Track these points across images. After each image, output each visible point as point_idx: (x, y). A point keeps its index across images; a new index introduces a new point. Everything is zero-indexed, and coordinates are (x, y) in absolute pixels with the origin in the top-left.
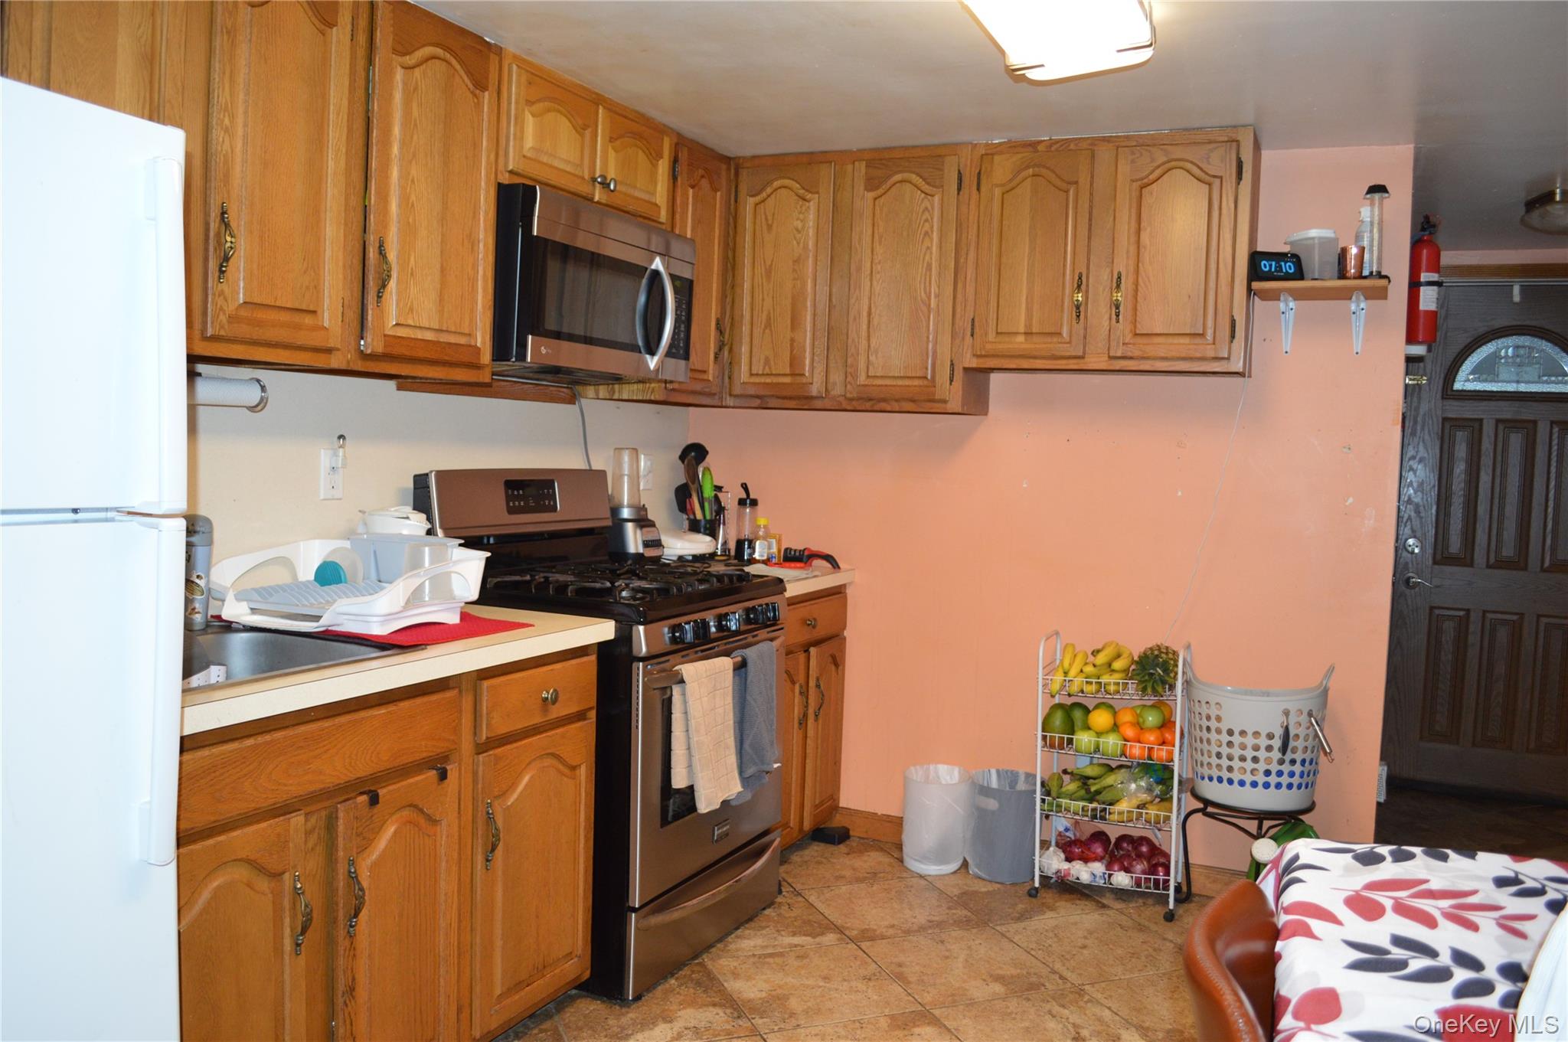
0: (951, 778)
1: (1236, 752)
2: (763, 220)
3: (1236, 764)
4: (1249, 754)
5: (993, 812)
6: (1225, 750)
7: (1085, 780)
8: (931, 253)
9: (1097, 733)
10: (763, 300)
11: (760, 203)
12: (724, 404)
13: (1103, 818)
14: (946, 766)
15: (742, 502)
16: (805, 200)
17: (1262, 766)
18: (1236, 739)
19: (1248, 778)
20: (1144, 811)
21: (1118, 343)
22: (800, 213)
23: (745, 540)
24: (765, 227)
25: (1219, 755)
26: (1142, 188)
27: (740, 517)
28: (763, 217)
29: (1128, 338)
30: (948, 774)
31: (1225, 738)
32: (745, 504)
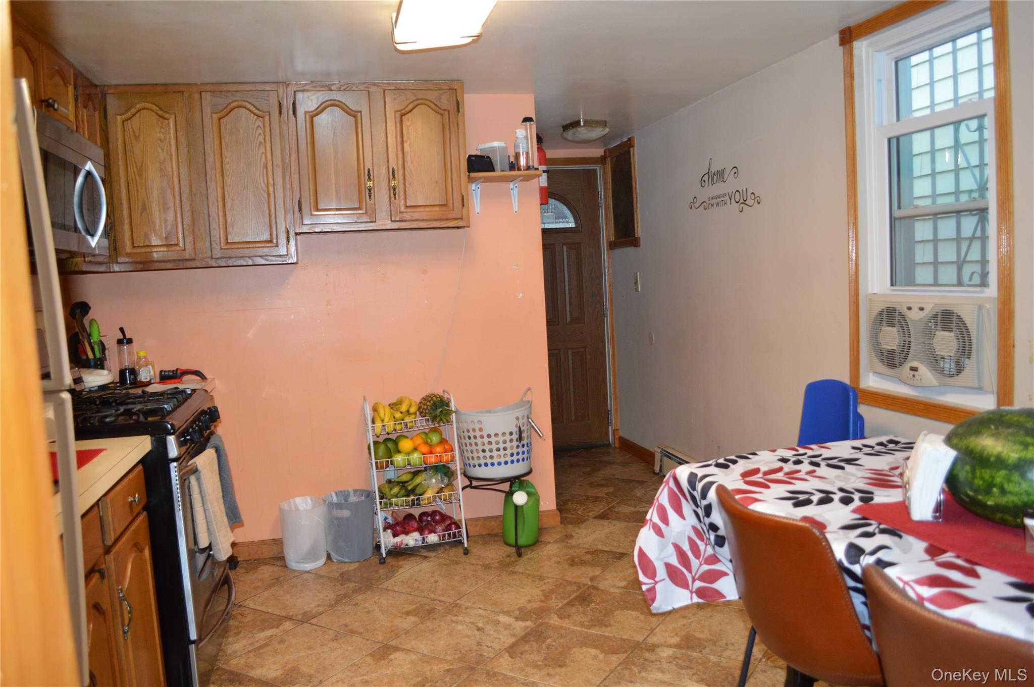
0: (306, 504)
1: (494, 447)
2: (131, 133)
3: (495, 453)
4: (501, 446)
5: (347, 519)
6: (487, 447)
7: (403, 484)
8: (266, 157)
9: (406, 454)
10: (138, 191)
11: (127, 120)
12: (112, 270)
13: (419, 504)
14: (300, 498)
15: (120, 342)
16: (164, 118)
17: (509, 452)
18: (493, 439)
19: (502, 460)
20: (442, 494)
21: (397, 212)
22: (162, 128)
23: (126, 369)
24: (133, 138)
25: (484, 451)
26: (402, 116)
27: (120, 353)
28: (131, 130)
29: (403, 209)
30: (303, 503)
31: (486, 440)
32: (123, 343)
